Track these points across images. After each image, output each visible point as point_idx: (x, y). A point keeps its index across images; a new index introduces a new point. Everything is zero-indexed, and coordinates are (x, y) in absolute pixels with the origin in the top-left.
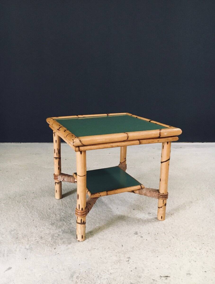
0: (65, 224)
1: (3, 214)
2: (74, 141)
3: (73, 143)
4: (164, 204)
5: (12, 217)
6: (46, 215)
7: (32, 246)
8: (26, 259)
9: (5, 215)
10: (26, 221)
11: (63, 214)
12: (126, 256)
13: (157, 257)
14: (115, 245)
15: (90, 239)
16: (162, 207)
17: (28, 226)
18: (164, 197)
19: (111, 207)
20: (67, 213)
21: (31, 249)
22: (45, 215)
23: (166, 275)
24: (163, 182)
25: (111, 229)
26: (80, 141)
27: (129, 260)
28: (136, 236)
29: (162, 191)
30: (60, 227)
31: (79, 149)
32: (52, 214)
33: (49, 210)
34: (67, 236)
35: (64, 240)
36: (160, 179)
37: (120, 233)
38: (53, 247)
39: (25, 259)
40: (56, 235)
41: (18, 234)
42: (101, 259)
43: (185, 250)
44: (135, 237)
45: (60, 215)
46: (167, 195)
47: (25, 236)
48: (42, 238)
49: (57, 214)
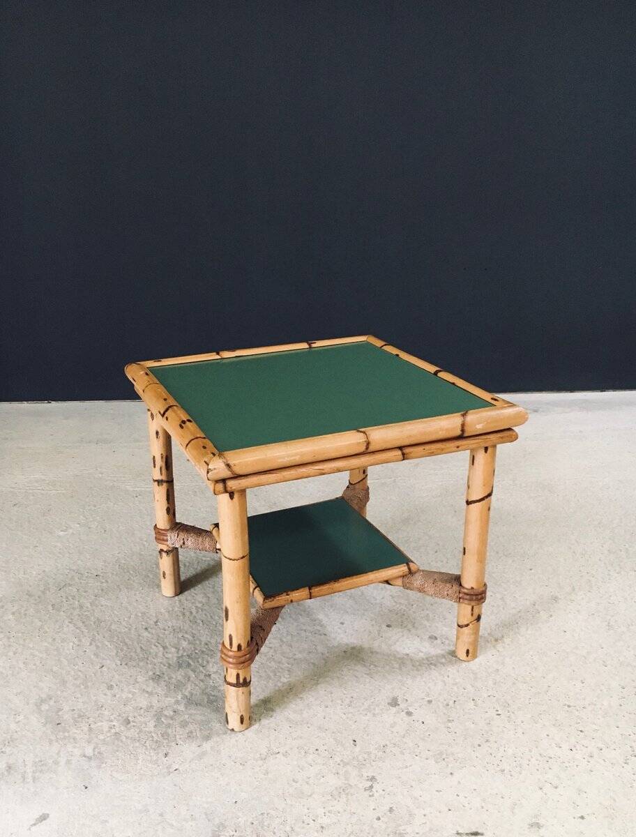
0: (193, 676)
1: (14, 649)
2: (210, 467)
3: (208, 472)
4: (475, 616)
5: (41, 656)
6: (139, 650)
7: (103, 749)
8: (86, 788)
9: (20, 650)
10: (81, 669)
11: (185, 644)
12: (365, 775)
13: (450, 776)
14: (335, 739)
15: (265, 722)
16: (467, 625)
17: (86, 687)
18: (474, 598)
19: (325, 621)
20: (198, 642)
21: (98, 757)
22: (134, 650)
23: (474, 830)
24: (471, 559)
25: (322, 690)
26: (228, 466)
27: (371, 787)
28: (394, 710)
29: (469, 582)
30: (179, 686)
31: (225, 487)
32: (155, 645)
33: (146, 634)
34: (199, 714)
35: (191, 727)
36: (464, 549)
37: (347, 701)
38: (160, 751)
39: (84, 788)
40: (169, 713)
41: (60, 710)
42: (294, 784)
43: (530, 751)
44: (391, 715)
45: (176, 648)
46: (484, 592)
47: (80, 716)
48: (129, 722)
49: (169, 646)
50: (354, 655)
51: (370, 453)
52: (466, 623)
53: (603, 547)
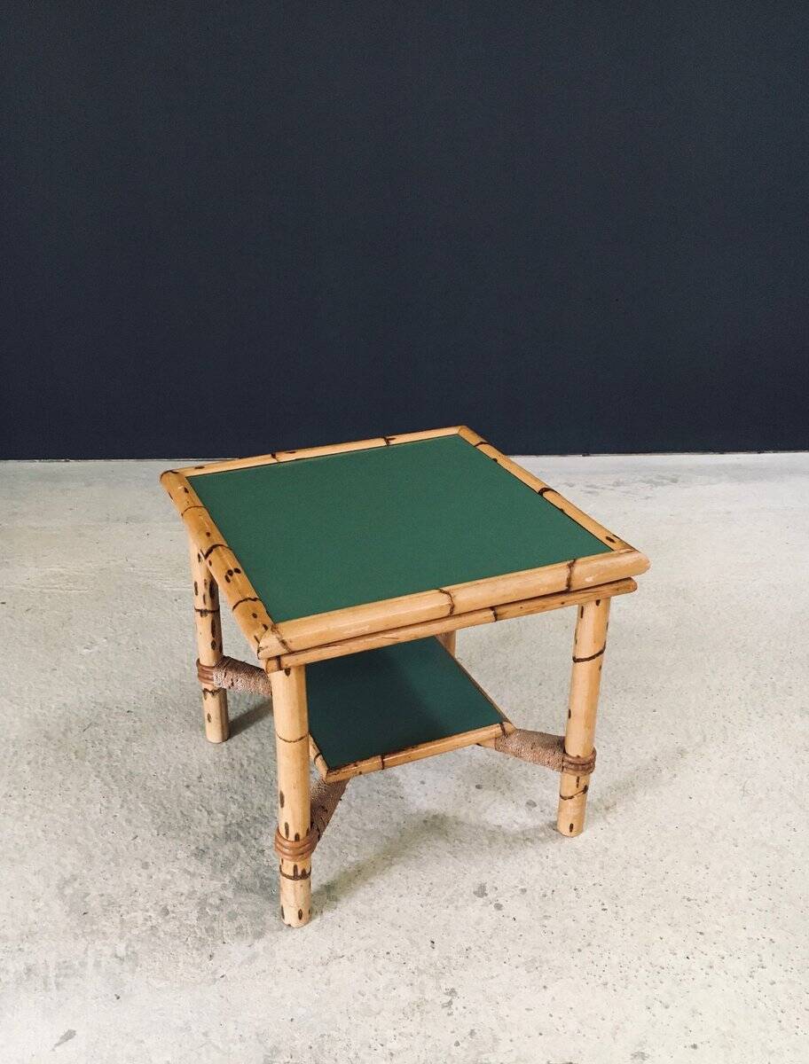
0: (243, 851)
1: (31, 812)
2: (261, 645)
3: (258, 652)
4: (582, 787)
5: (63, 821)
6: (179, 815)
7: (137, 947)
8: (118, 998)
9: (37, 813)
10: (111, 841)
11: (234, 808)
12: (444, 987)
13: (543, 990)
14: (410, 940)
15: (327, 915)
16: (571, 798)
17: (117, 864)
18: (580, 767)
19: (402, 778)
20: (249, 805)
21: (133, 957)
22: (173, 816)
24: (578, 724)
25: (397, 873)
26: (283, 643)
27: (450, 1003)
28: (481, 901)
29: (575, 749)
30: (226, 865)
31: (280, 664)
32: (198, 809)
33: (188, 794)
34: (252, 902)
35: (242, 920)
36: (570, 711)
37: (426, 888)
38: (203, 951)
39: (115, 998)
40: (214, 901)
41: (87, 895)
42: (361, 997)
43: (639, 959)
44: (477, 910)
45: (223, 813)
46: (593, 761)
47: (110, 903)
48: (167, 913)
49: (215, 811)
50: (435, 826)
51: (455, 616)
52: (570, 795)
53: (744, 680)
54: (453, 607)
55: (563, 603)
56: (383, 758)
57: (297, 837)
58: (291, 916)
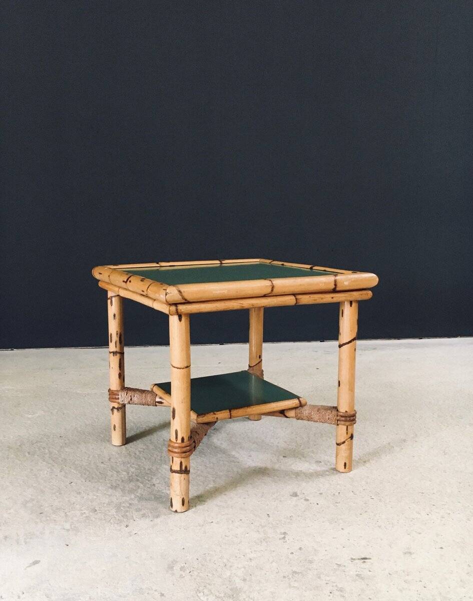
0: (141, 485)
2: (167, 291)
3: (166, 295)
4: (349, 435)
5: (23, 479)
6: (98, 473)
7: (77, 525)
8: (68, 546)
9: (6, 476)
10: (54, 485)
11: (133, 470)
12: (278, 531)
13: (341, 530)
14: (254, 515)
15: (199, 507)
16: (343, 443)
17: (60, 494)
18: (348, 419)
19: (237, 455)
20: (142, 469)
21: (75, 529)
22: (94, 474)
23: (363, 557)
24: (345, 387)
25: (240, 490)
26: (180, 291)
28: (295, 498)
29: (343, 409)
30: (131, 491)
31: (177, 310)
34: (148, 504)
35: (144, 511)
36: (339, 382)
37: (260, 495)
38: (122, 524)
39: (66, 545)
40: (126, 505)
41: (42, 506)
42: (227, 537)
43: (398, 516)
44: (293, 501)
46: (354, 415)
47: (57, 509)
49: (121, 471)
51: (274, 296)
52: (342, 441)
54: (273, 287)
55: (332, 298)
56: (230, 411)
57: (183, 439)
58: (177, 505)
